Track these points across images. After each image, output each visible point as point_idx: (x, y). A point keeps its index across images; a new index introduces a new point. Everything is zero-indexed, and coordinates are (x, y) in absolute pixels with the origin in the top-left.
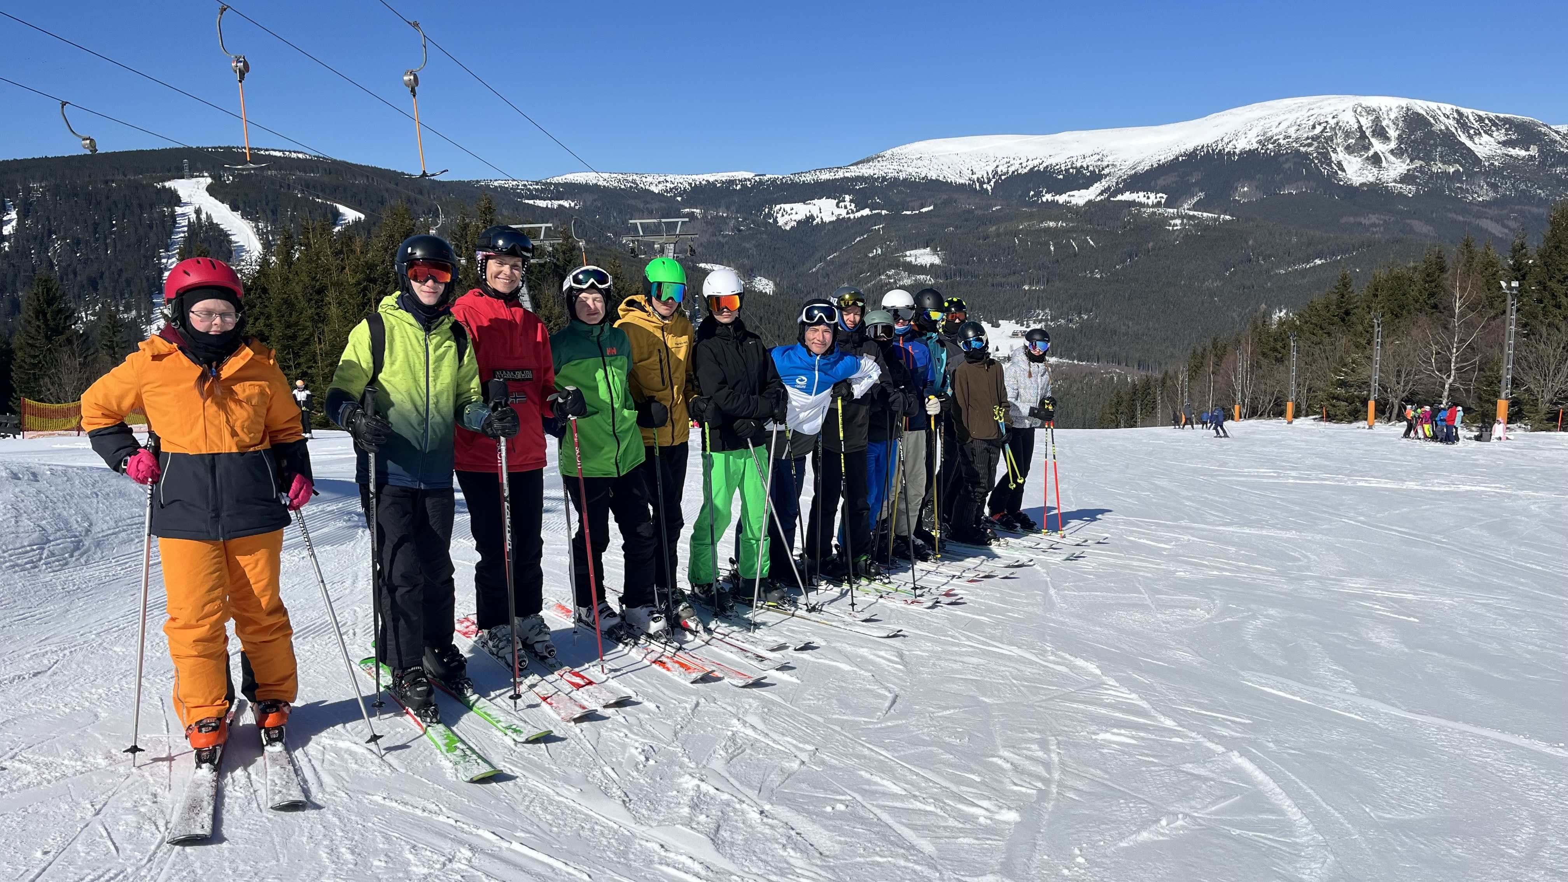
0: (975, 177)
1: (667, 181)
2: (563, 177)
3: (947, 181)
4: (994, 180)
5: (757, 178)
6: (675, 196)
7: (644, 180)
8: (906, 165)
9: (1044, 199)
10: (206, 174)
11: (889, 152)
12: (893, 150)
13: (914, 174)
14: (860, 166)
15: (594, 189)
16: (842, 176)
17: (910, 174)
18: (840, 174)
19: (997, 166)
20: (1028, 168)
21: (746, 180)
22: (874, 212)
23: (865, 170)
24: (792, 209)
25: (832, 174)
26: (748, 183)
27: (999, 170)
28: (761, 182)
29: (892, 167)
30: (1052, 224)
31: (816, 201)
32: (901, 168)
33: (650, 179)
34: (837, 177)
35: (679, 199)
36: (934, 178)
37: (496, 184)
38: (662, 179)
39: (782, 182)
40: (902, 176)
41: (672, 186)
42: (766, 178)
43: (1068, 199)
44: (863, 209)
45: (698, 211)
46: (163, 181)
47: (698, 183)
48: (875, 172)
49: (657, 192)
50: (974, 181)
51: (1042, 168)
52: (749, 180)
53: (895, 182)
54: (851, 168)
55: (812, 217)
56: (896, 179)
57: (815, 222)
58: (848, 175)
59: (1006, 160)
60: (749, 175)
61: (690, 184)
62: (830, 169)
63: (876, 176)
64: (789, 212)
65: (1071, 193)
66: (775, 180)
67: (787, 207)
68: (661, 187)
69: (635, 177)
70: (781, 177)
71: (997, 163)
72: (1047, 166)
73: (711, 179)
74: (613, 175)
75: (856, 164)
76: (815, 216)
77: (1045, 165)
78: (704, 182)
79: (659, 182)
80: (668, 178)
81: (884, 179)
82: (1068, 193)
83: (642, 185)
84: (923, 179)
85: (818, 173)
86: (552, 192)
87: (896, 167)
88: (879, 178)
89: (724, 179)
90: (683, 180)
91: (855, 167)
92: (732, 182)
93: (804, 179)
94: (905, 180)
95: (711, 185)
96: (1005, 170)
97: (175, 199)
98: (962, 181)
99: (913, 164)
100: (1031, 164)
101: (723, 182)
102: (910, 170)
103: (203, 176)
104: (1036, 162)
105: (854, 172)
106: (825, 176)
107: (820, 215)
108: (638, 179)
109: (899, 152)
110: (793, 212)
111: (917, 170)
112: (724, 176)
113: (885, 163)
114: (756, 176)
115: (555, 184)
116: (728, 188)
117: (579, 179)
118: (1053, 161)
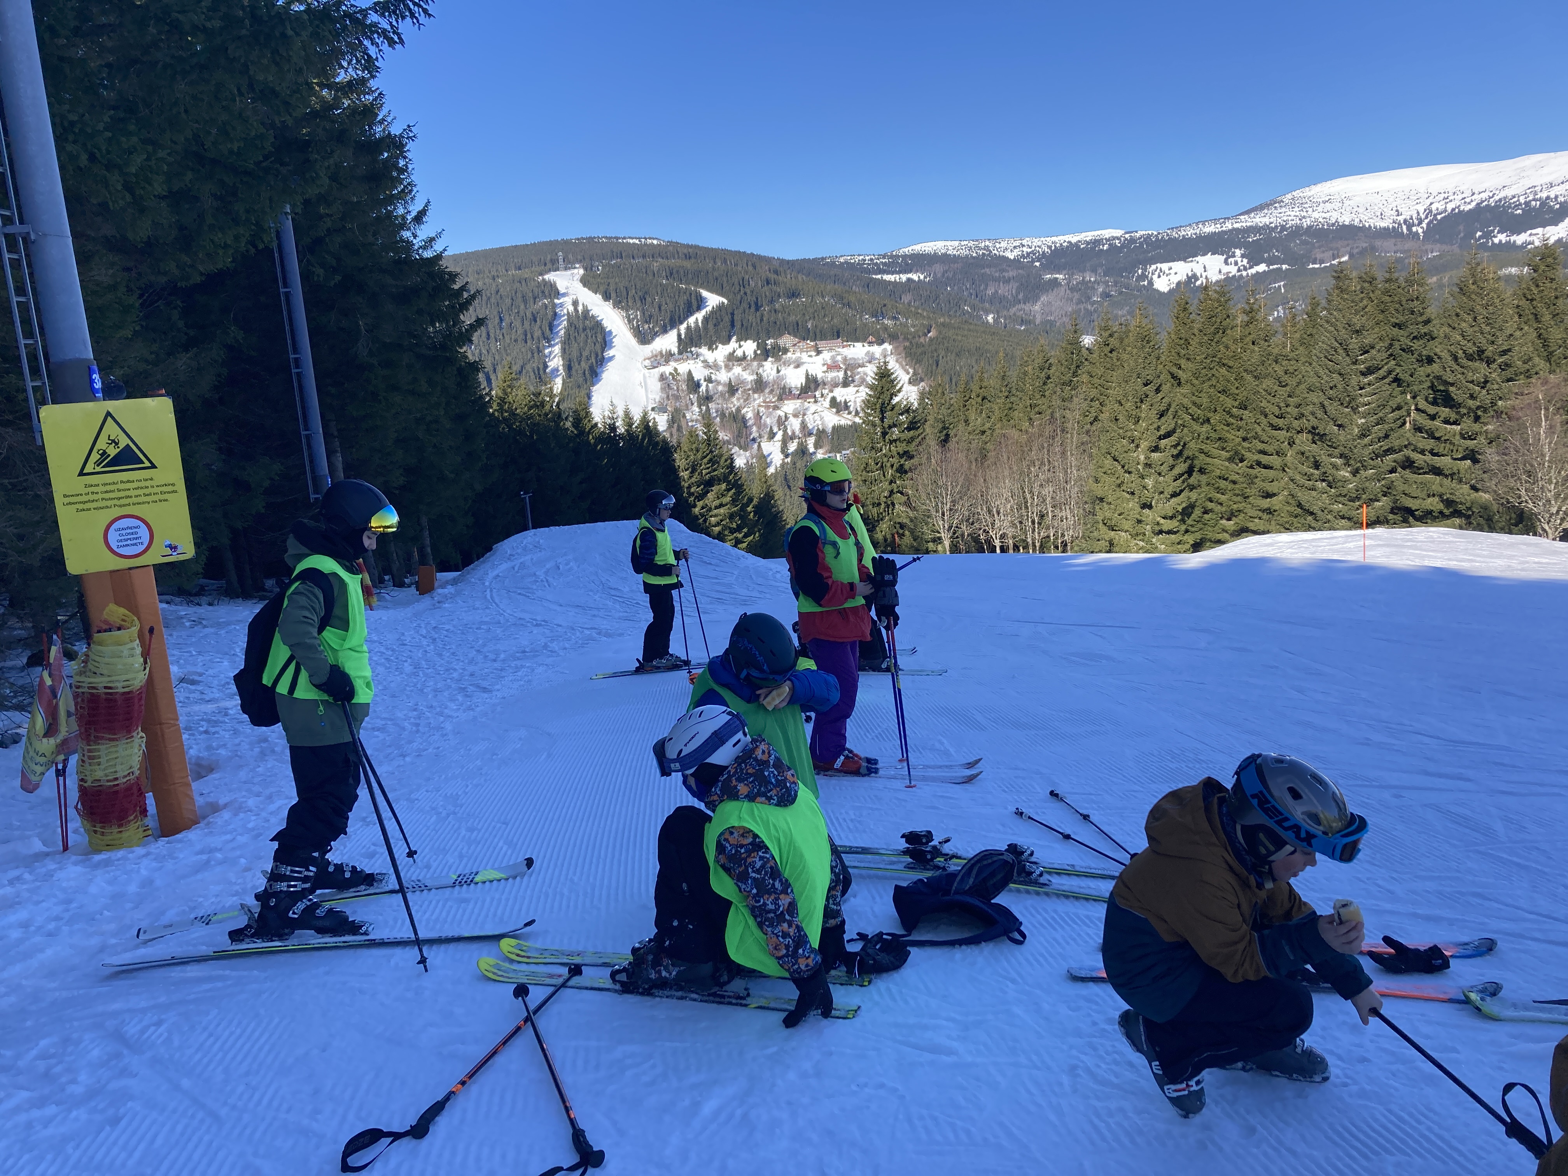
0: (1401, 219)
1: (1023, 246)
2: (910, 248)
3: (1364, 226)
4: (1426, 221)
5: (1127, 236)
6: (1033, 261)
7: (998, 245)
8: (1310, 210)
9: (1496, 241)
10: (577, 266)
11: (1289, 196)
12: (1294, 193)
13: (1321, 220)
14: (1252, 215)
15: (944, 259)
16: (1230, 227)
17: (1316, 220)
18: (1228, 226)
19: (1431, 204)
20: (1473, 204)
21: (1114, 238)
22: (1271, 267)
23: (1260, 219)
24: (1170, 269)
25: (1218, 226)
26: (1117, 241)
27: (1434, 207)
28: (1132, 240)
29: (1293, 214)
30: (1513, 270)
31: (1199, 258)
32: (1305, 214)
33: (1004, 244)
34: (1224, 229)
35: (1037, 264)
36: (1347, 223)
37: (842, 260)
38: (1017, 243)
39: (1157, 239)
40: (1306, 223)
41: (1029, 250)
42: (1138, 235)
43: (1529, 239)
44: (1257, 265)
45: (1061, 276)
46: (541, 274)
47: (1058, 245)
48: (1271, 220)
49: (1012, 258)
50: (1400, 224)
51: (1492, 202)
52: (1118, 238)
53: (1297, 231)
54: (1242, 217)
55: (1195, 277)
56: (1298, 228)
57: (1198, 283)
58: (1236, 226)
59: (1442, 196)
60: (1118, 233)
61: (1050, 247)
62: (1215, 221)
63: (1273, 225)
64: (1167, 272)
65: (1534, 231)
66: (1149, 236)
67: (1165, 266)
68: (1017, 252)
69: (987, 243)
70: (1155, 233)
71: (1430, 200)
72: (1500, 200)
73: (1074, 239)
74: (963, 243)
75: (1247, 212)
76: (1199, 275)
77: (1497, 198)
78: (1065, 244)
79: (1015, 247)
80: (1024, 242)
81: (1283, 228)
82: (1529, 232)
83: (995, 252)
84: (1333, 225)
85: (1200, 226)
86: (901, 266)
87: (1298, 214)
88: (1276, 227)
89: (1088, 239)
90: (1042, 243)
91: (1246, 216)
92: (1097, 242)
93: (1183, 233)
94: (1310, 227)
95: (1073, 248)
96: (1441, 208)
97: (553, 291)
98: (1383, 224)
99: (1320, 209)
100: (1477, 198)
101: (1087, 243)
102: (1316, 215)
103: (575, 268)
104: (1484, 196)
105: (1245, 222)
106: (1209, 229)
107: (1204, 275)
108: (990, 245)
109: (1301, 195)
110: (1171, 271)
111: (1324, 215)
112: (1089, 236)
113: (1283, 210)
114: (1126, 233)
115: (902, 256)
116: (1093, 249)
117: (927, 249)
118: (1509, 193)
